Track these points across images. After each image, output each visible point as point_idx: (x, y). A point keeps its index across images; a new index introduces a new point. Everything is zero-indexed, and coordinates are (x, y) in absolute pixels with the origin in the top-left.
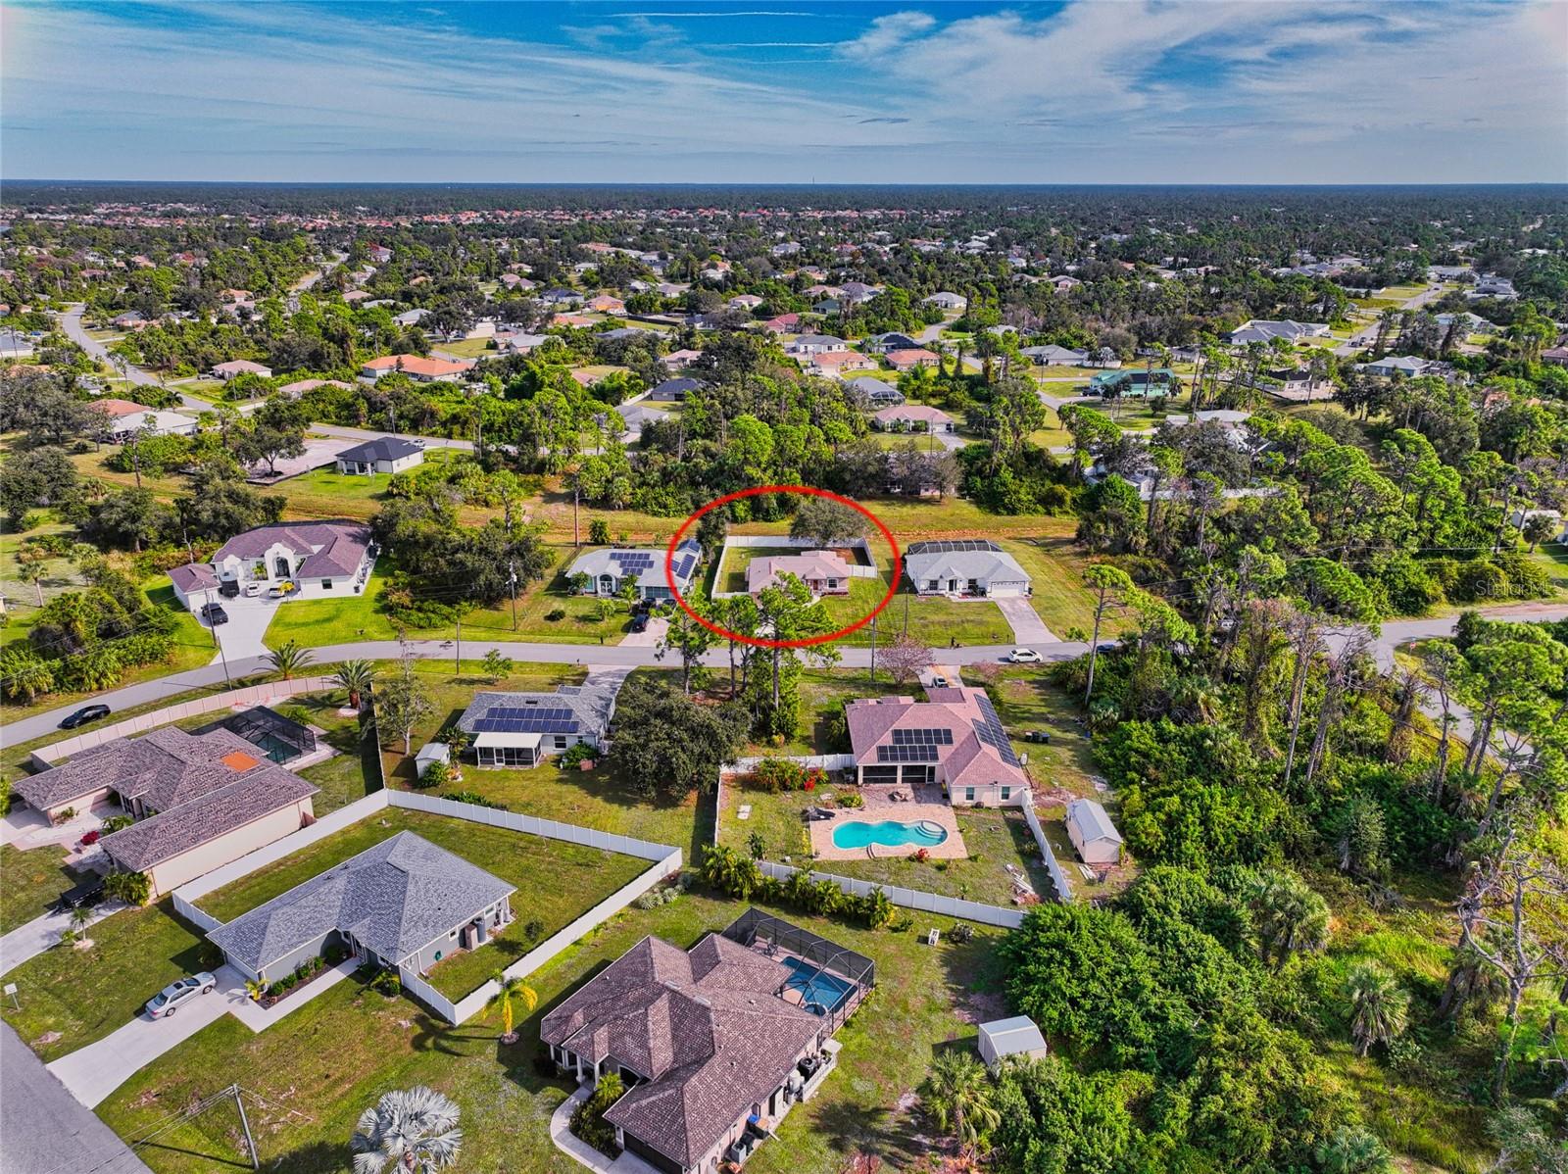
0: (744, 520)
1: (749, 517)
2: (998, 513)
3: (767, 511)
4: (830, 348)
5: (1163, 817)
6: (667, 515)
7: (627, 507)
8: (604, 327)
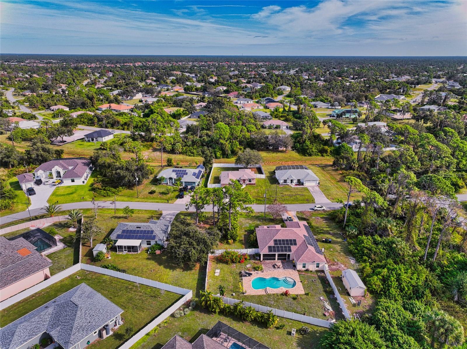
0: (220, 158)
1: (221, 157)
2: (305, 156)
3: (227, 155)
4: (248, 102)
5: (381, 277)
6: (194, 156)
7: (180, 153)
8: (177, 96)
